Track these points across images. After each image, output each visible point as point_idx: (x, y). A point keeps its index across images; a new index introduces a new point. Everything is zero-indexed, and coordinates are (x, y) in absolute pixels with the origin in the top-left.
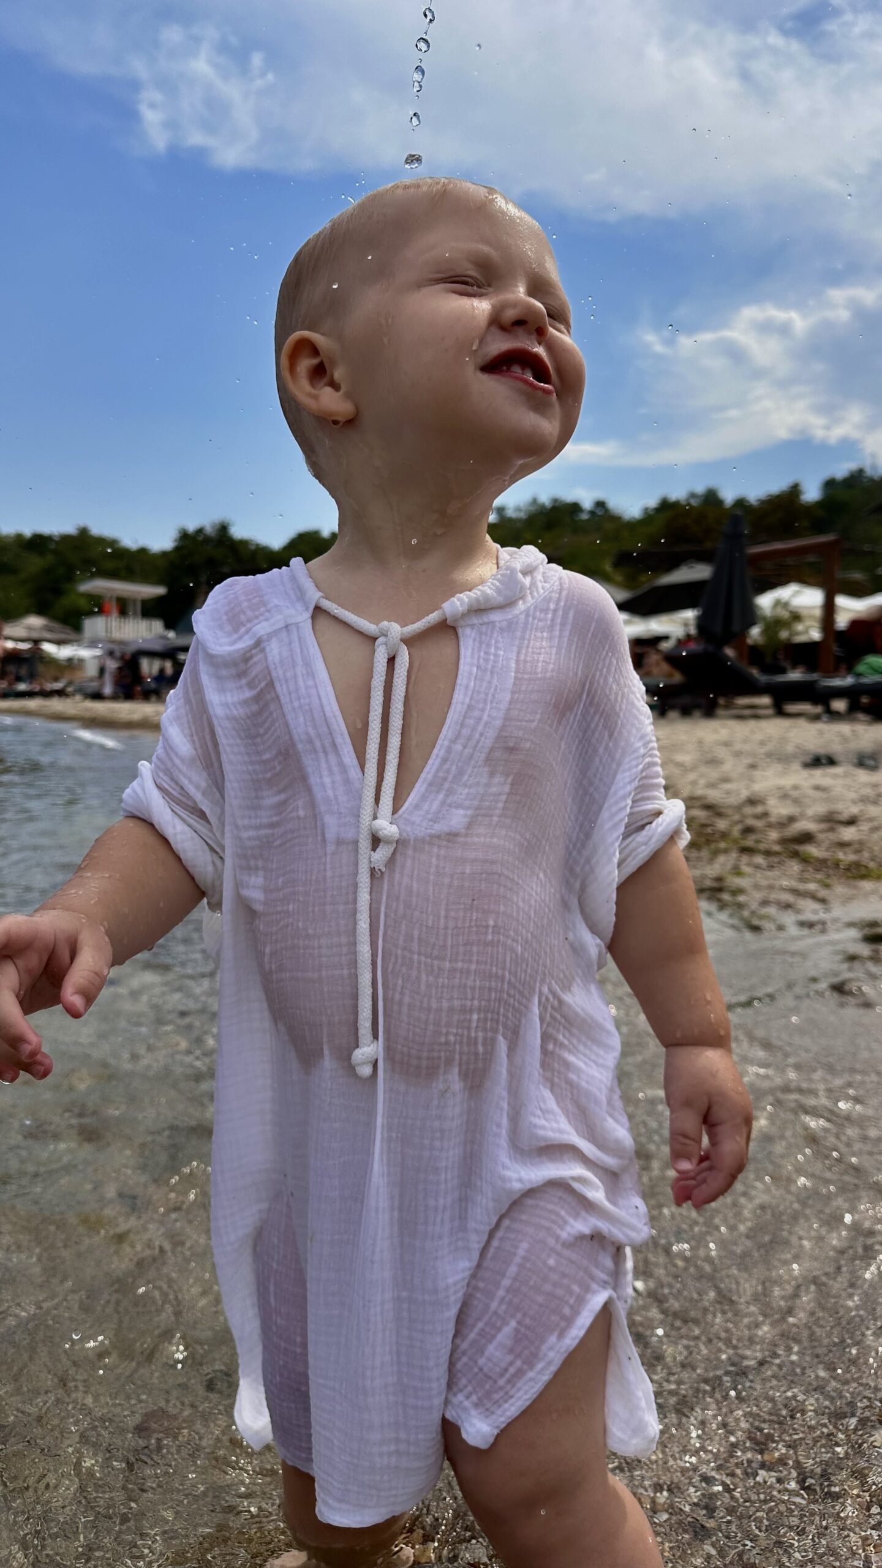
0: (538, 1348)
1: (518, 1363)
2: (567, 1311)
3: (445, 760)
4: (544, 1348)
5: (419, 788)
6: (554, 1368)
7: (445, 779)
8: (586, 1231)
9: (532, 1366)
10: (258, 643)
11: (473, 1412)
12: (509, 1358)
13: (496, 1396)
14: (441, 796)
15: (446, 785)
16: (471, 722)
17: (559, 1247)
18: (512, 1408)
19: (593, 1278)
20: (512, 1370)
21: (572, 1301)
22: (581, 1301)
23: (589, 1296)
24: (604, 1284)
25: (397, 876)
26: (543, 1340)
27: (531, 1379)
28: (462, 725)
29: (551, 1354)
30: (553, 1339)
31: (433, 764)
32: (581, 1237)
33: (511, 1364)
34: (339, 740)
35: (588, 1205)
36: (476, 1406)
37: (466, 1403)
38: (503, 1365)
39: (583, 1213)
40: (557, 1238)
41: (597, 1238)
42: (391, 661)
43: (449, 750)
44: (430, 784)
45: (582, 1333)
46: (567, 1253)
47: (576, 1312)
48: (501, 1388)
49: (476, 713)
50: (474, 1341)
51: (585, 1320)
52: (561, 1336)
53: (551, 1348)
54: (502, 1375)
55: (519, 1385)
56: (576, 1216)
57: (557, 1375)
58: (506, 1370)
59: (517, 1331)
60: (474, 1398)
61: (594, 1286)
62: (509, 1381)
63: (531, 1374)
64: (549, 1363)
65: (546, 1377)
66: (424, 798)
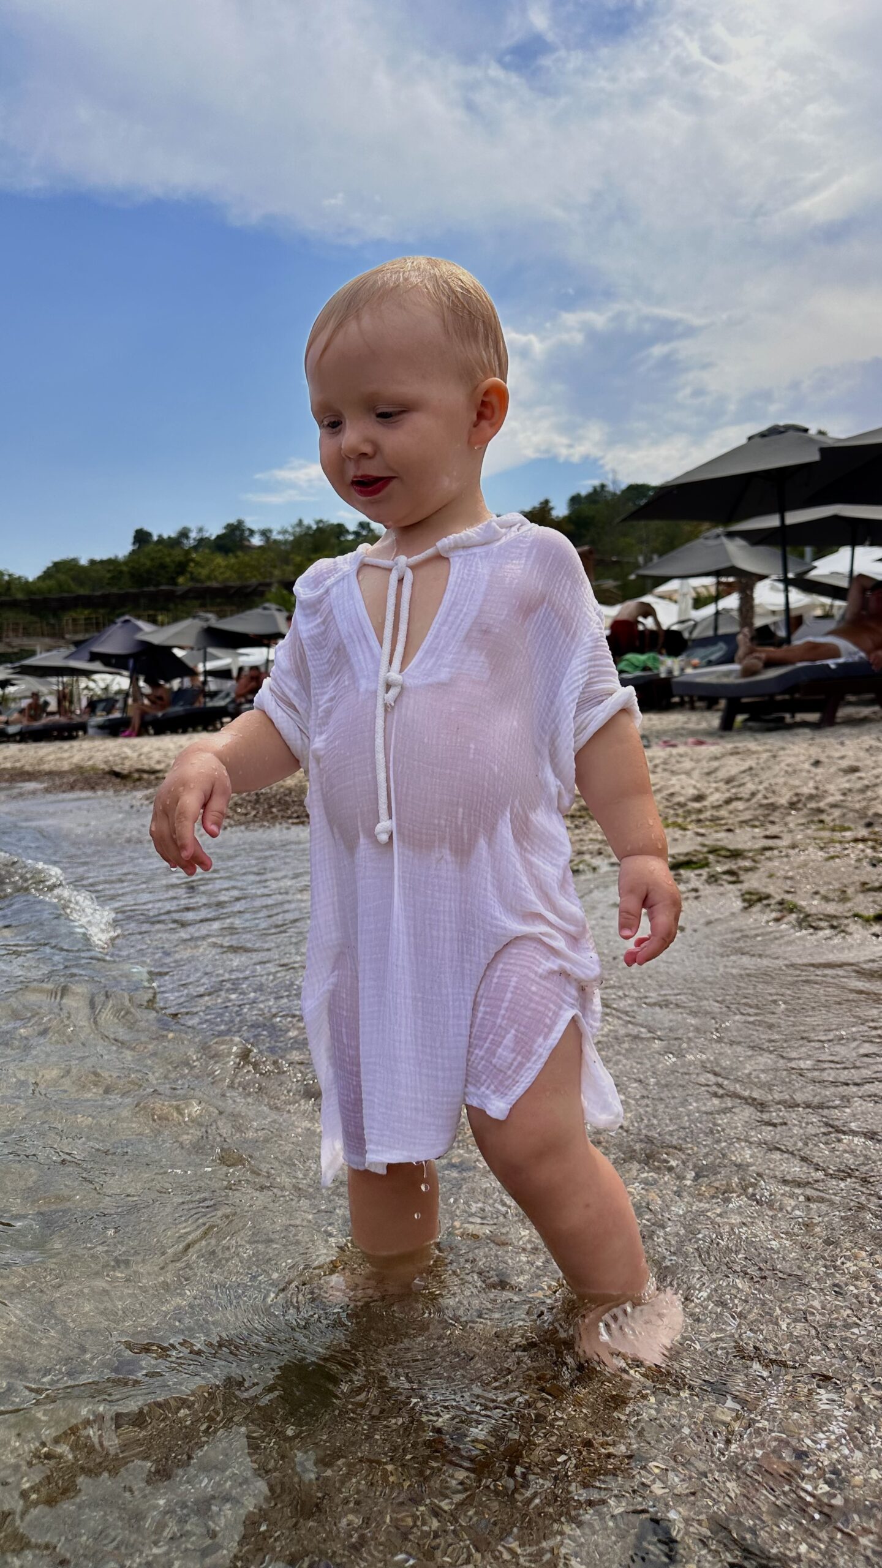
0: (531, 1047)
1: (519, 1058)
2: (548, 1021)
3: (436, 637)
4: (535, 1046)
5: (419, 655)
6: (543, 1060)
7: (436, 649)
8: (556, 968)
9: (529, 1061)
10: (327, 592)
11: (493, 1097)
12: (513, 1055)
13: (507, 1083)
14: (434, 659)
15: (437, 653)
16: (454, 613)
17: (537, 979)
18: (519, 1090)
19: (564, 1001)
20: (515, 1064)
21: (550, 1014)
22: (556, 1015)
23: (562, 1012)
24: (572, 1006)
25: (403, 711)
26: (534, 1041)
27: (530, 1068)
28: (448, 615)
29: (541, 1050)
30: (540, 1040)
31: (429, 638)
32: (552, 972)
33: (514, 1059)
34: (367, 632)
35: (555, 952)
36: (494, 1092)
37: (488, 1092)
38: (509, 1061)
39: (552, 958)
40: (536, 973)
41: (563, 973)
42: (401, 581)
43: (439, 630)
44: (427, 652)
45: (560, 1035)
46: (544, 983)
47: (554, 1023)
48: (510, 1077)
49: (458, 607)
50: (488, 1048)
51: (561, 1026)
52: (546, 1038)
53: (540, 1046)
54: (509, 1068)
55: (522, 1072)
56: (548, 959)
57: (546, 1063)
58: (512, 1064)
59: (516, 1036)
60: (492, 1087)
61: (565, 1006)
62: (514, 1072)
63: (528, 1065)
64: (540, 1056)
65: (539, 1066)
66: (421, 661)
